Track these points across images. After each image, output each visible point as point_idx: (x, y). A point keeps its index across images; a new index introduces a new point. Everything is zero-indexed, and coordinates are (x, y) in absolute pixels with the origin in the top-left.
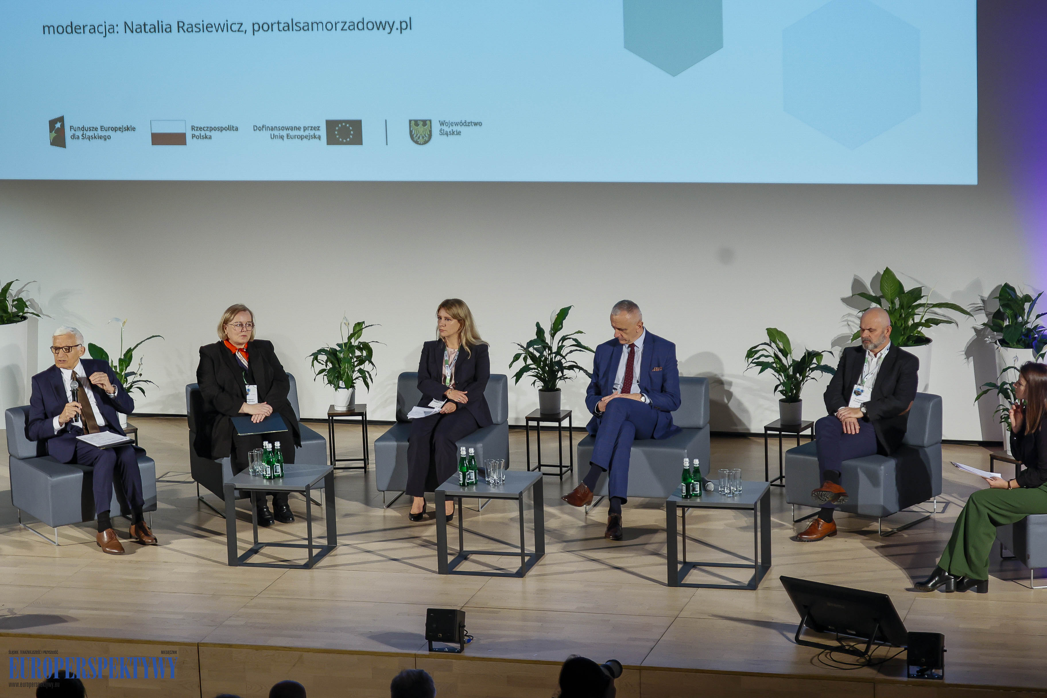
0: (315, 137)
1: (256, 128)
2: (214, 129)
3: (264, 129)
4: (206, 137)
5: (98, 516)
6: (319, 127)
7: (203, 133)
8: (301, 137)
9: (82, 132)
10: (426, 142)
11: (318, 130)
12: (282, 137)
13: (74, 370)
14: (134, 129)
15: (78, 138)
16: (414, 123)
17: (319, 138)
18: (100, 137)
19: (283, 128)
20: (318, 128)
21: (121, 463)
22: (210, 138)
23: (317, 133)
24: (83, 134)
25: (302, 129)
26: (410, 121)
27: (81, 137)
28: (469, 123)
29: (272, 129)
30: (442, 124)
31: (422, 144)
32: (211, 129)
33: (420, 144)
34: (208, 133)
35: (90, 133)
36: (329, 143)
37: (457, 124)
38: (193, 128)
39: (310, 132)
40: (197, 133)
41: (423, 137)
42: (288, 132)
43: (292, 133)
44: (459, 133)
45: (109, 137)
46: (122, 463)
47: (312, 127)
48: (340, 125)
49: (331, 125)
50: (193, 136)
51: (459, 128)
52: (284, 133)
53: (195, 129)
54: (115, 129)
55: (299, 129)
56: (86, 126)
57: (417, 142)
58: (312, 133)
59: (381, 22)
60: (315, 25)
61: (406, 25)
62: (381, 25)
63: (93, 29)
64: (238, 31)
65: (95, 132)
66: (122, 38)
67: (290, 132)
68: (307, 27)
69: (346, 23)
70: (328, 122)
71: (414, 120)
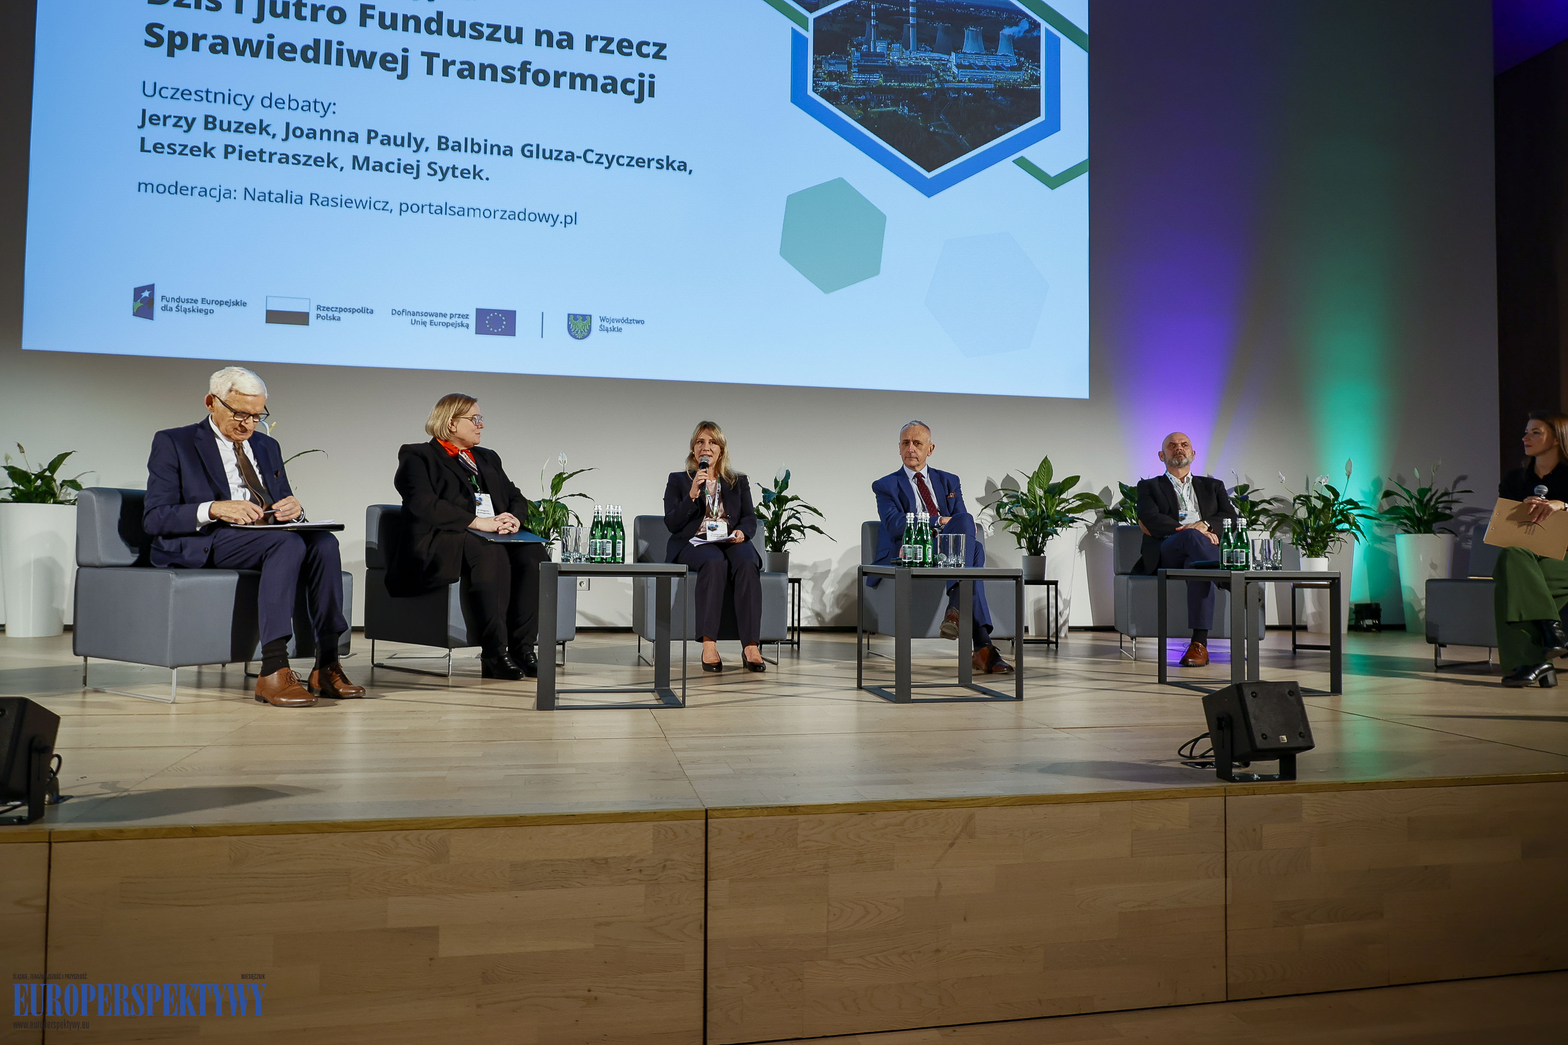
0: (462, 325)
1: (394, 312)
2: (345, 310)
3: (404, 313)
4: (334, 318)
5: (263, 648)
6: (468, 315)
7: (330, 314)
8: (447, 325)
9: (176, 304)
10: (584, 337)
11: (467, 318)
12: (424, 323)
14: (244, 304)
15: (171, 309)
16: (573, 318)
17: (467, 326)
18: (200, 311)
19: (426, 314)
20: (467, 317)
22: (339, 319)
23: (465, 321)
24: (178, 306)
25: (448, 316)
26: (569, 315)
27: (174, 309)
28: (631, 320)
29: (414, 314)
30: (602, 320)
31: (581, 339)
32: (341, 310)
33: (578, 339)
34: (336, 314)
35: (188, 306)
36: (479, 331)
37: (618, 321)
38: (319, 308)
39: (457, 319)
40: (323, 313)
41: (582, 332)
42: (431, 318)
43: (436, 320)
44: (620, 330)
45: (212, 312)
47: (460, 315)
48: (491, 315)
49: (481, 314)
50: (318, 316)
51: (620, 325)
52: (427, 319)
53: (322, 309)
54: (221, 303)
55: (445, 315)
56: (183, 297)
57: (575, 337)
58: (459, 321)
59: (544, 215)
60: (471, 211)
61: (571, 220)
62: (544, 218)
63: (204, 192)
64: (383, 209)
65: (194, 305)
66: (239, 206)
67: (434, 318)
68: (462, 212)
69: (506, 211)
70: (479, 311)
71: (573, 315)
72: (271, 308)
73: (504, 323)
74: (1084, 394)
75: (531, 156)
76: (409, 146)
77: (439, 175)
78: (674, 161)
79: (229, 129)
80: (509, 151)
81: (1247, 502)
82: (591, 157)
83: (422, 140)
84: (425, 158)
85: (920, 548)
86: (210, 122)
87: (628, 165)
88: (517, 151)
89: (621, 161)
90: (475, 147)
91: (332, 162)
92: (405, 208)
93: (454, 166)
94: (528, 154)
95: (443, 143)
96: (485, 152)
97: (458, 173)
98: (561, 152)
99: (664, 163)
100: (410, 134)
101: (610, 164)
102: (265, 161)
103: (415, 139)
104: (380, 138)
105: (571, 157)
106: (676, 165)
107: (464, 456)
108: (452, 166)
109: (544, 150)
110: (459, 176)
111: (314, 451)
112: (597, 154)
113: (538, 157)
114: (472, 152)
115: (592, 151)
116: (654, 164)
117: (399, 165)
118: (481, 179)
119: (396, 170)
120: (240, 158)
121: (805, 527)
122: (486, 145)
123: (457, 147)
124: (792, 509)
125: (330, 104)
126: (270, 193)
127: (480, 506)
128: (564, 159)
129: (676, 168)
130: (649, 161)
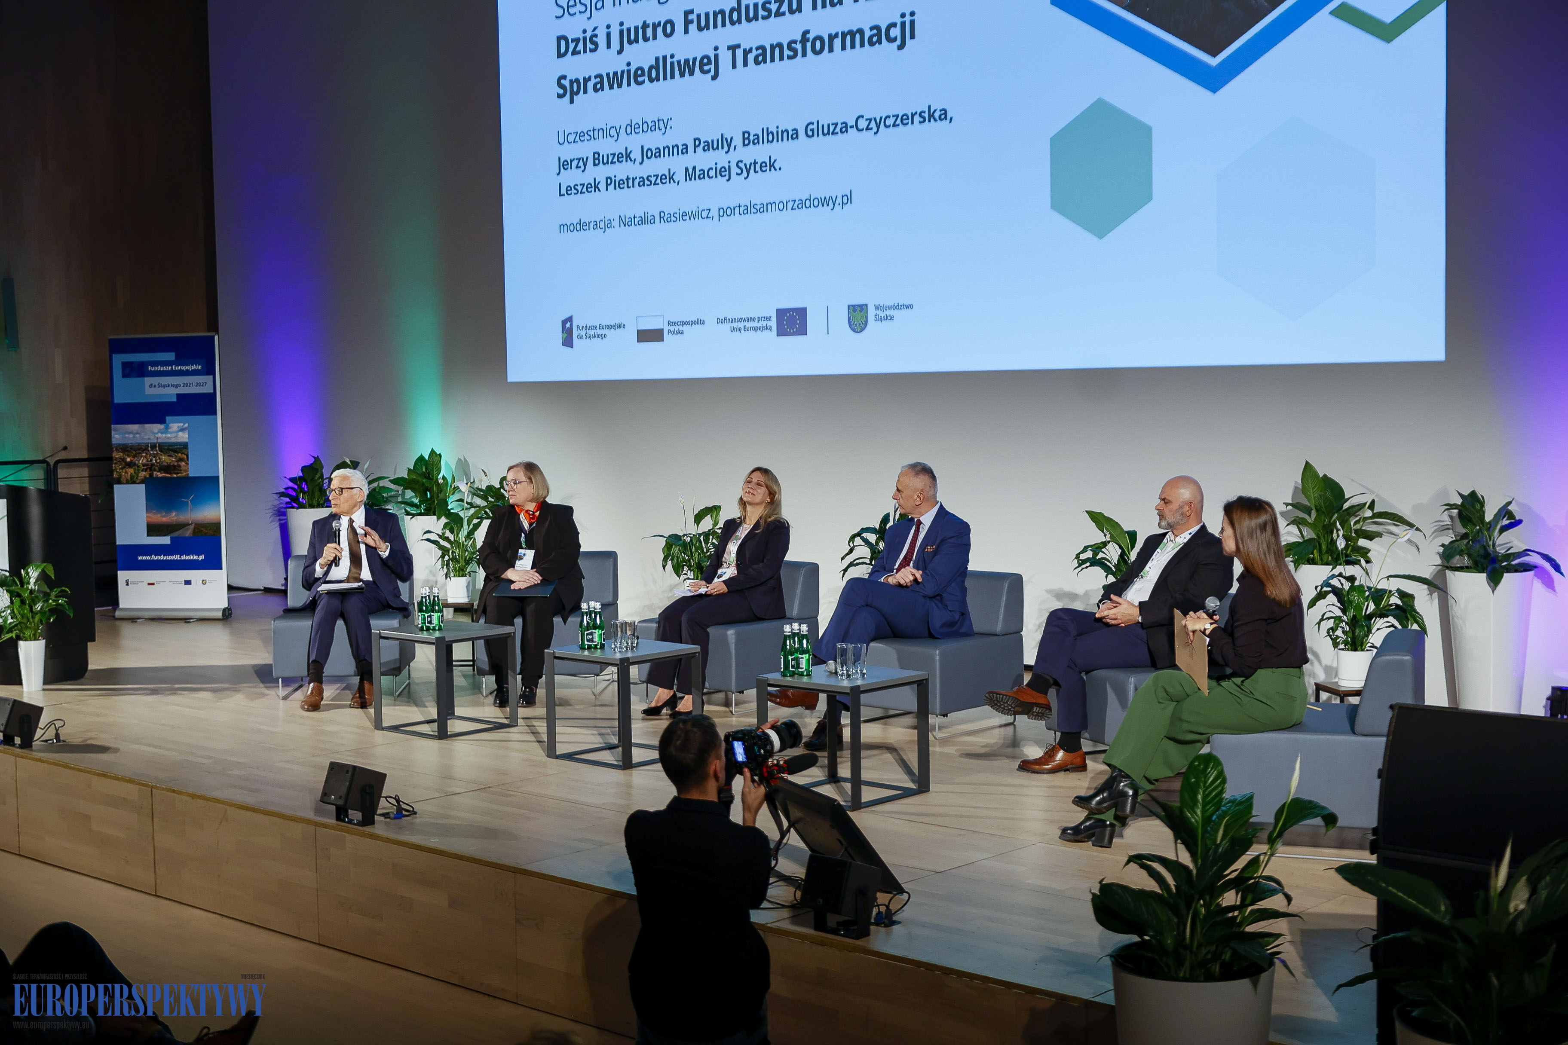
0: (767, 328)
1: (719, 321)
2: (686, 323)
3: (725, 321)
4: (679, 332)
6: (771, 317)
7: (677, 328)
8: (756, 329)
9: (585, 332)
10: (862, 330)
12: (740, 330)
13: (352, 517)
14: (624, 327)
15: (582, 337)
16: (852, 309)
17: (771, 329)
18: (599, 336)
19: (741, 320)
20: (769, 319)
22: (682, 333)
23: (769, 324)
25: (756, 320)
26: (849, 306)
27: (584, 336)
28: (901, 306)
29: (732, 321)
30: (877, 308)
31: (859, 332)
32: (684, 323)
33: (857, 332)
34: (681, 328)
35: (591, 332)
36: (780, 333)
37: (890, 308)
38: (669, 323)
39: (763, 322)
40: (672, 328)
41: (860, 324)
43: (749, 325)
44: (892, 318)
45: (605, 336)
47: (764, 318)
48: (788, 314)
49: (780, 314)
50: (669, 331)
51: (892, 312)
52: (741, 325)
53: (671, 324)
54: (610, 327)
55: (753, 320)
56: (589, 325)
57: (854, 330)
58: (765, 324)
59: (825, 198)
60: (769, 206)
61: (847, 199)
62: (824, 202)
63: (596, 225)
64: (707, 218)
65: (595, 330)
66: (618, 231)
67: (746, 324)
68: (762, 209)
69: (795, 201)
70: (778, 311)
71: (852, 306)
72: (640, 328)
73: (799, 322)
75: (813, 135)
76: (722, 148)
77: (745, 174)
78: (935, 111)
79: (608, 162)
80: (795, 135)
82: (862, 124)
83: (731, 139)
84: (734, 157)
86: (598, 159)
87: (894, 125)
88: (801, 133)
89: (888, 122)
90: (770, 136)
91: (672, 178)
92: (725, 212)
93: (755, 161)
94: (810, 133)
95: (747, 139)
96: (778, 141)
97: (758, 168)
98: (836, 124)
99: (926, 115)
100: (722, 135)
101: (878, 127)
102: (630, 187)
103: (726, 139)
104: (702, 145)
105: (845, 128)
106: (937, 115)
108: (753, 162)
109: (823, 126)
110: (759, 171)
112: (867, 120)
113: (818, 135)
114: (767, 142)
115: (862, 117)
116: (917, 118)
117: (716, 169)
118: (775, 169)
119: (714, 176)
120: (615, 189)
122: (777, 132)
123: (757, 141)
125: (668, 120)
128: (839, 132)
129: (937, 118)
130: (913, 116)
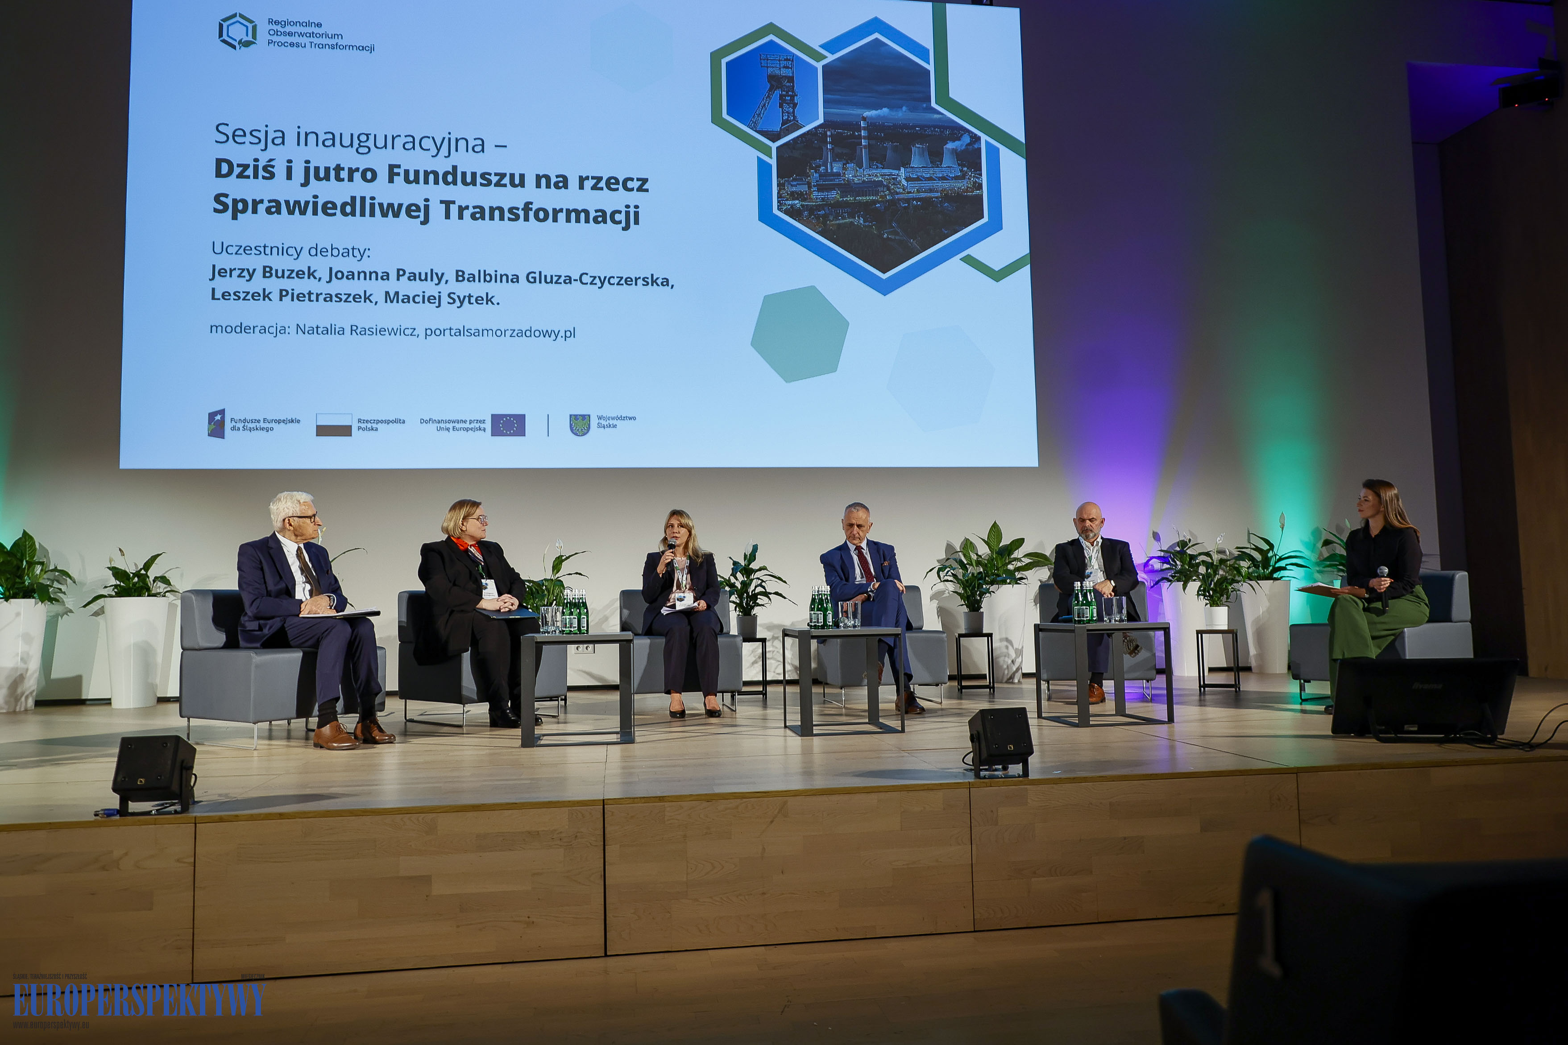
0: (480, 429)
1: (423, 421)
2: (382, 422)
3: (431, 422)
4: (372, 429)
5: (319, 707)
6: (484, 420)
7: (369, 425)
8: (467, 430)
9: (243, 424)
10: (584, 434)
11: (484, 423)
12: (448, 429)
14: (298, 421)
15: (239, 429)
16: (574, 418)
17: (484, 430)
18: (263, 429)
19: (449, 421)
20: (484, 421)
21: (356, 637)
22: (377, 429)
23: (482, 426)
24: (244, 426)
25: (468, 422)
26: (571, 416)
27: (241, 428)
28: (624, 417)
29: (439, 422)
30: (600, 418)
31: (581, 436)
32: (378, 422)
33: (579, 436)
34: (374, 426)
35: (252, 425)
36: (494, 434)
37: (613, 419)
38: (359, 421)
39: (475, 424)
40: (363, 425)
41: (582, 430)
42: (454, 425)
43: (458, 426)
44: (615, 426)
45: (272, 429)
46: (358, 638)
47: (477, 421)
48: (505, 419)
49: (496, 418)
50: (359, 428)
51: (615, 422)
52: (451, 426)
53: (362, 421)
54: (279, 422)
55: (465, 422)
56: (248, 418)
57: (576, 434)
58: (477, 425)
59: (547, 331)
60: (485, 332)
61: (570, 334)
62: (547, 334)
63: (264, 330)
64: (411, 335)
65: (257, 424)
66: (293, 338)
67: (456, 425)
68: (478, 333)
69: (514, 330)
70: (494, 417)
71: (574, 415)
72: (318, 424)
73: (516, 425)
74: (1035, 463)
75: (535, 282)
76: (432, 280)
77: (458, 303)
78: (657, 278)
79: (283, 276)
80: (516, 279)
81: (1186, 556)
82: (586, 279)
83: (443, 274)
84: (444, 289)
85: (821, 614)
86: (267, 272)
87: (618, 284)
88: (522, 279)
89: (612, 281)
90: (486, 277)
91: (368, 298)
92: (430, 332)
93: (470, 294)
94: (532, 280)
95: (460, 276)
96: (496, 281)
97: (473, 300)
98: (560, 277)
99: (650, 281)
100: (432, 270)
101: (602, 284)
102: (313, 301)
103: (437, 274)
104: (407, 275)
105: (569, 280)
106: (659, 282)
107: (472, 549)
108: (468, 295)
109: (546, 276)
110: (475, 302)
111: (356, 549)
112: (591, 277)
113: (540, 282)
114: (484, 282)
115: (587, 274)
116: (640, 282)
117: (424, 296)
118: (493, 304)
119: (421, 302)
120: (293, 300)
121: (770, 594)
122: (496, 275)
123: (472, 278)
124: (758, 579)
125: (365, 250)
126: (317, 327)
127: (486, 590)
128: (563, 283)
129: (660, 284)
130: (636, 279)
